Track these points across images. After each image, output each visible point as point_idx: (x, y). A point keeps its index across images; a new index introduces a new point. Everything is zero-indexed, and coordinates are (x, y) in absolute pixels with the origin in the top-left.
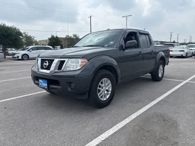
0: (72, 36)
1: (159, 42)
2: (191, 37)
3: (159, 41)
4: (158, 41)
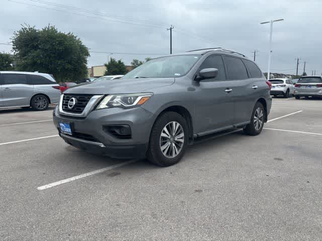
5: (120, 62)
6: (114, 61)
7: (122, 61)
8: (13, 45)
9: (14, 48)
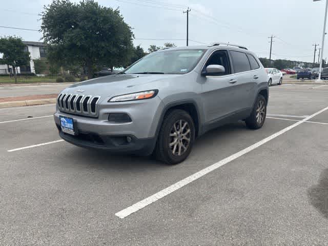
5: (138, 47)
7: (141, 47)
8: (43, 24)
9: (42, 27)
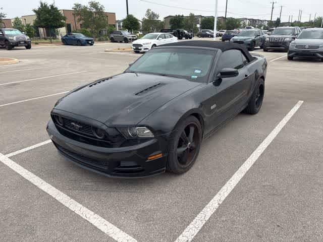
0: (88, 6)
1: (248, 21)
2: (301, 11)
3: (249, 19)
4: (246, 19)
6: (46, 6)
